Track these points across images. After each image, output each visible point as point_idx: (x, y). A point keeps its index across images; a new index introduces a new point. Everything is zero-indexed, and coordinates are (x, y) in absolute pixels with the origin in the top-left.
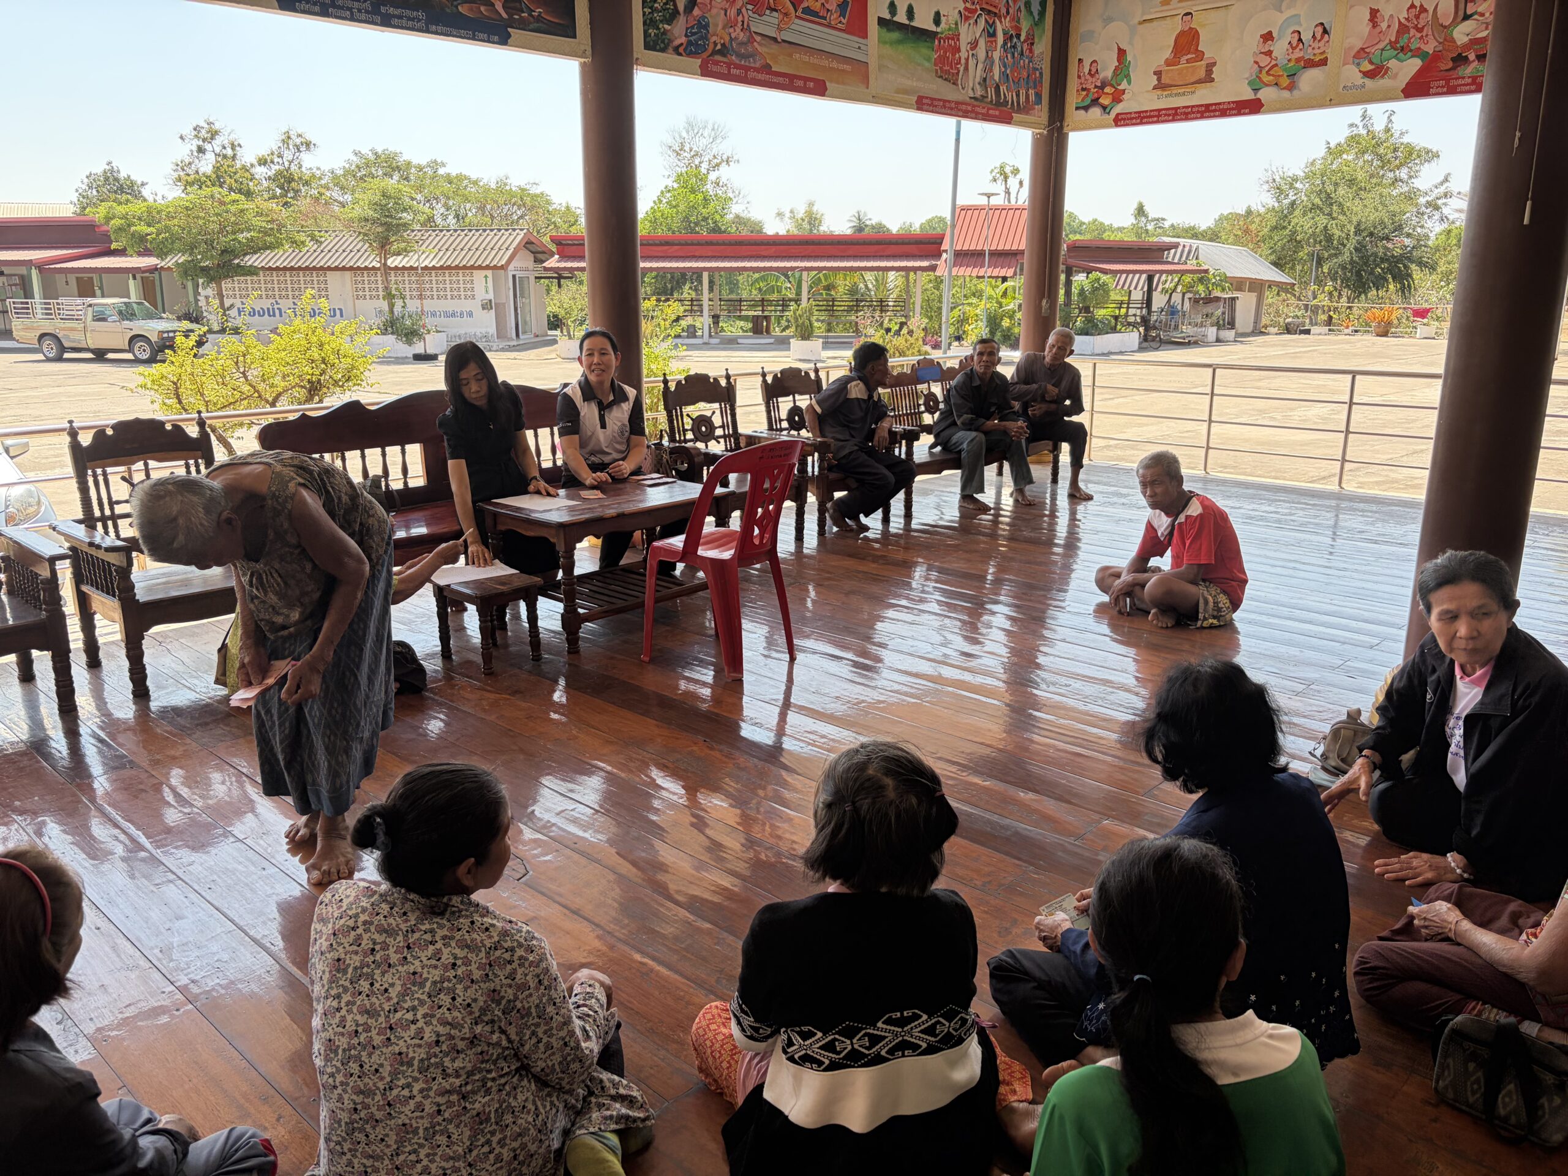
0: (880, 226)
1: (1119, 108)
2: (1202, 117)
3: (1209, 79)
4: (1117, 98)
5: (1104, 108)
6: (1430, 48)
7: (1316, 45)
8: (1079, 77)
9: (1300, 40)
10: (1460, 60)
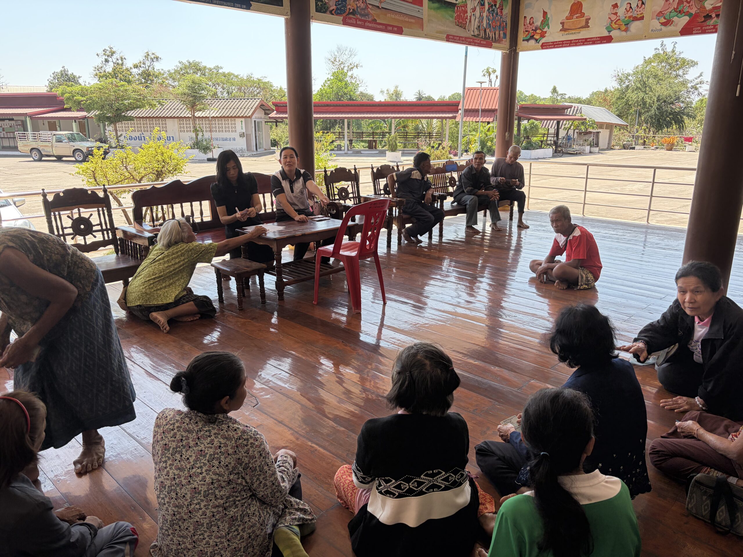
0: (429, 98)
1: (543, 40)
2: (583, 45)
3: (587, 26)
4: (543, 35)
5: (536, 40)
6: (693, 11)
7: (638, 10)
8: (524, 25)
9: (631, 7)
10: (708, 17)
